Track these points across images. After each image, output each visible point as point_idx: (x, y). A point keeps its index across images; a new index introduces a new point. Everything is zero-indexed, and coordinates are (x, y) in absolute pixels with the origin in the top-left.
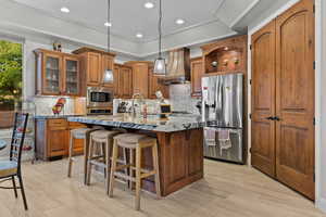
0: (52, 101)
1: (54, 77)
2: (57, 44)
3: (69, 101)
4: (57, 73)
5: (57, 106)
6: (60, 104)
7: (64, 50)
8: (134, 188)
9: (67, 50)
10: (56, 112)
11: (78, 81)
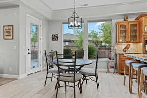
0: (123, 46)
1: (124, 34)
4: (126, 31)
5: (125, 48)
7: (129, 20)
10: (125, 51)
11: (138, 34)
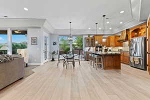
0: (88, 48)
2: (89, 35)
3: (92, 48)
4: (89, 42)
6: (89, 49)
8: (101, 66)
9: (91, 36)
